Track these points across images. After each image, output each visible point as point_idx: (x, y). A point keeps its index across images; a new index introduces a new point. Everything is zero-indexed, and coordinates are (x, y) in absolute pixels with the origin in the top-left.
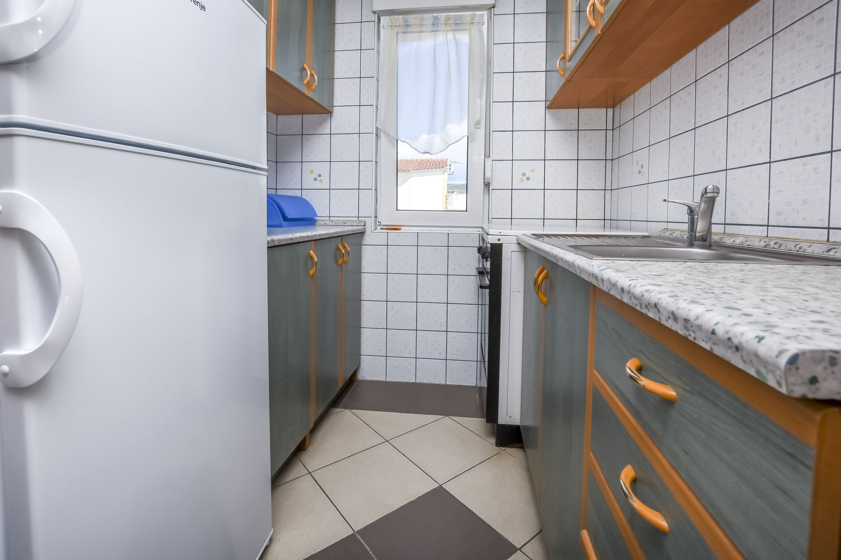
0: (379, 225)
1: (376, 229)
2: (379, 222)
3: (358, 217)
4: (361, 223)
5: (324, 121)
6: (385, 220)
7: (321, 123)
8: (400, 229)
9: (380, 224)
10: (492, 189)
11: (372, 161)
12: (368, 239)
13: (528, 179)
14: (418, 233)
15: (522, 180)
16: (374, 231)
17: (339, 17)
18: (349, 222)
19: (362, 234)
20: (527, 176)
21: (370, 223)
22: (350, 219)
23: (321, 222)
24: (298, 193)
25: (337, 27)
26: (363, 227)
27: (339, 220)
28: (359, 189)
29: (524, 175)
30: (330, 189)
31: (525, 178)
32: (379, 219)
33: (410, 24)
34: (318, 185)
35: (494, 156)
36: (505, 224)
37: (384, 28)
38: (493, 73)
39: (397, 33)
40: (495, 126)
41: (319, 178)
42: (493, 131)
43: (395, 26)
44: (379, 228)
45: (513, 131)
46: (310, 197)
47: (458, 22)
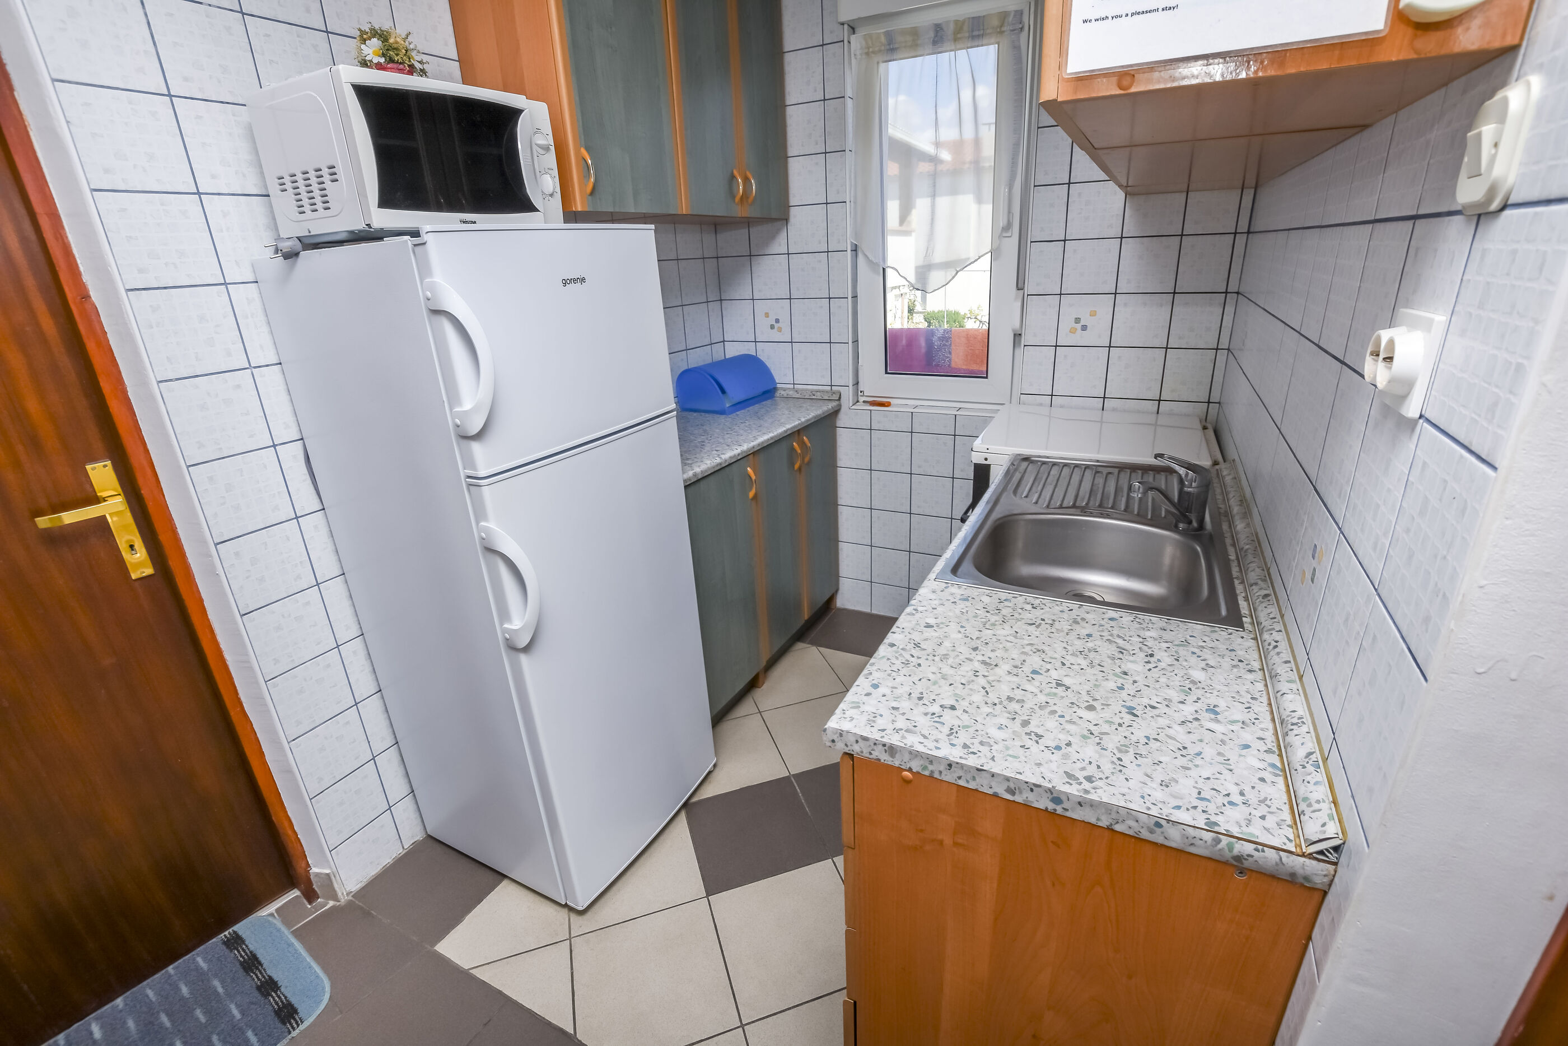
0: (861, 396)
1: (858, 403)
2: (861, 392)
3: (831, 386)
4: (834, 395)
5: (778, 231)
6: (868, 388)
7: (773, 237)
8: (888, 404)
9: (862, 394)
10: (1025, 346)
11: (847, 298)
12: (843, 420)
13: (1084, 328)
14: (912, 413)
15: (1073, 331)
16: (853, 407)
17: (790, 41)
18: (819, 393)
19: (836, 411)
20: (1082, 323)
21: (847, 395)
22: (820, 388)
23: (783, 392)
24: (748, 349)
25: (788, 58)
26: (837, 403)
27: (806, 390)
28: (830, 343)
29: (1078, 320)
30: (791, 342)
31: (1079, 326)
32: (861, 388)
33: (897, 46)
34: (775, 336)
35: (1030, 288)
36: (1041, 405)
37: (856, 58)
38: (1038, 128)
39: (878, 63)
40: (1035, 232)
41: (776, 325)
42: (1031, 242)
43: (873, 52)
44: (861, 399)
45: (1065, 241)
46: (767, 354)
47: (976, 33)
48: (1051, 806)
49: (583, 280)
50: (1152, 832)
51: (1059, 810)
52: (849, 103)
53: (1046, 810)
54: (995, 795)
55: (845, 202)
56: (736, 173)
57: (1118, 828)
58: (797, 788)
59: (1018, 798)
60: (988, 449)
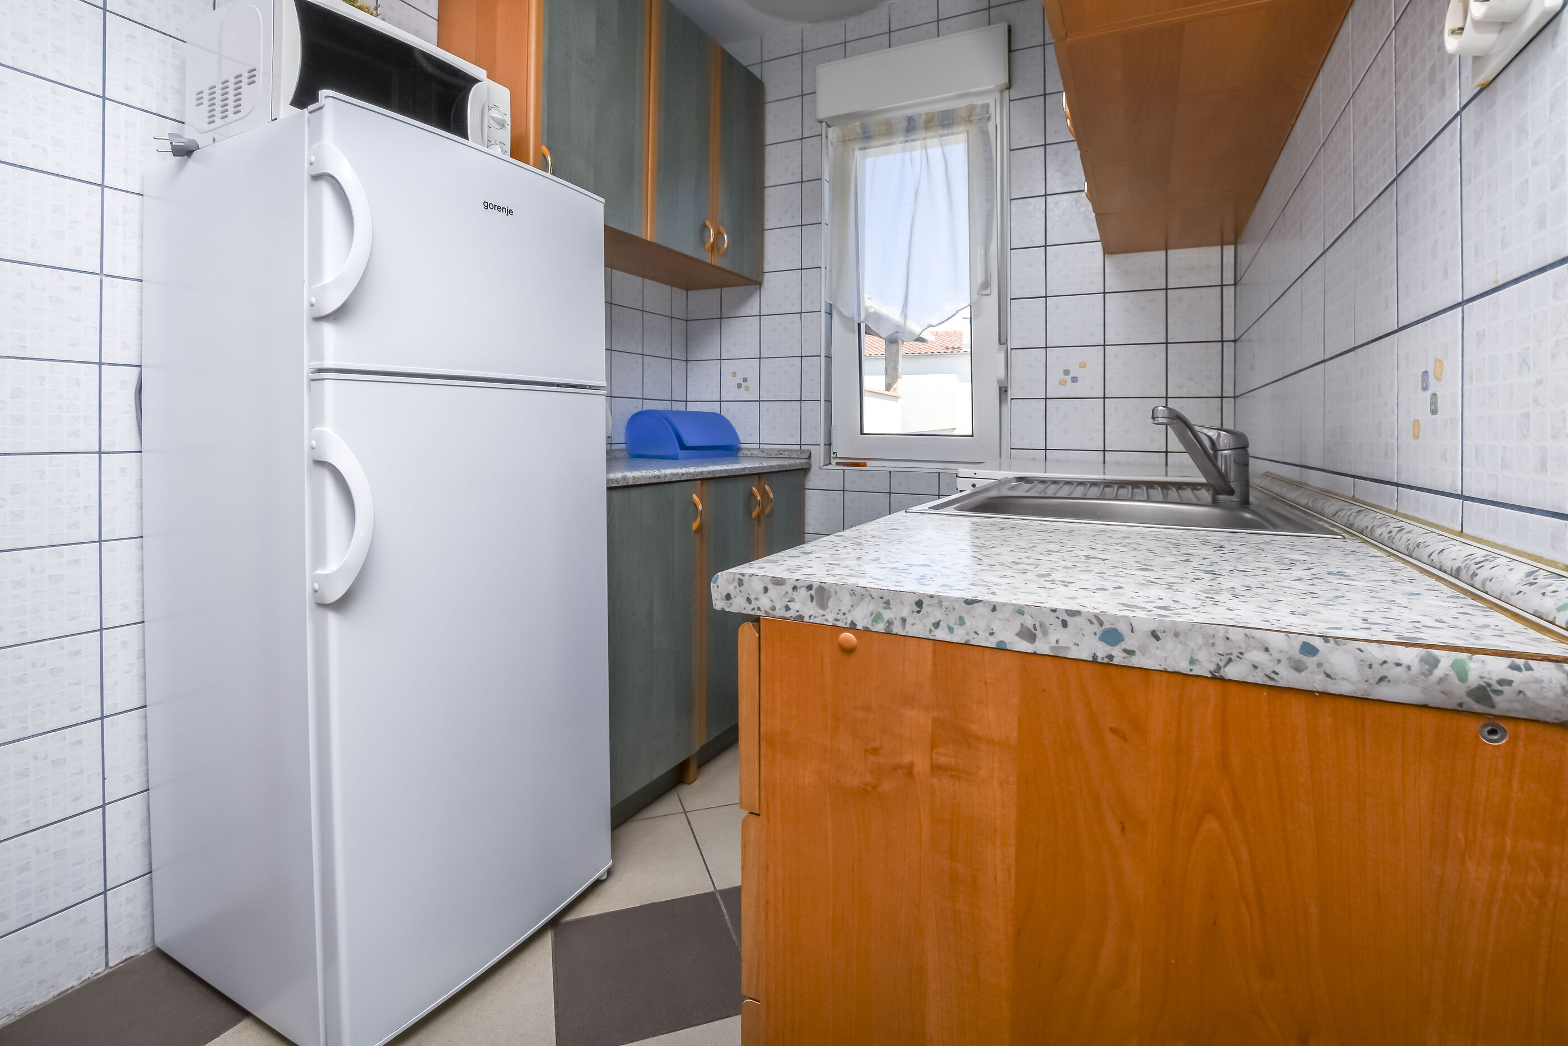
0: (834, 458)
1: (830, 464)
2: (834, 453)
3: (801, 445)
4: (803, 453)
5: (750, 295)
6: (842, 449)
7: (745, 299)
8: (865, 465)
9: (835, 456)
10: (1012, 399)
11: (820, 356)
12: (814, 480)
13: (1075, 380)
14: (890, 472)
15: (1063, 383)
16: (824, 467)
17: (771, 134)
18: (786, 453)
19: (804, 471)
20: (1072, 374)
21: (818, 455)
22: (789, 447)
23: (746, 452)
24: (714, 408)
25: (769, 150)
26: (807, 461)
27: (773, 450)
28: (801, 401)
29: (1067, 372)
30: (759, 401)
31: (1068, 378)
32: (834, 449)
33: (872, 134)
34: (743, 394)
35: (1013, 342)
36: (1034, 459)
37: (833, 146)
38: (1011, 200)
39: (854, 150)
40: (1015, 289)
41: (744, 384)
42: (1011, 299)
43: (849, 140)
44: (834, 462)
45: (1046, 297)
46: (730, 412)
47: (946, 122)
48: (1102, 651)
49: (510, 212)
50: (1299, 667)
51: (1119, 658)
52: (826, 186)
53: (1094, 661)
54: (1001, 648)
55: (820, 268)
56: (708, 223)
57: (1232, 672)
58: (723, 908)
59: (1042, 647)
60: (975, 474)
